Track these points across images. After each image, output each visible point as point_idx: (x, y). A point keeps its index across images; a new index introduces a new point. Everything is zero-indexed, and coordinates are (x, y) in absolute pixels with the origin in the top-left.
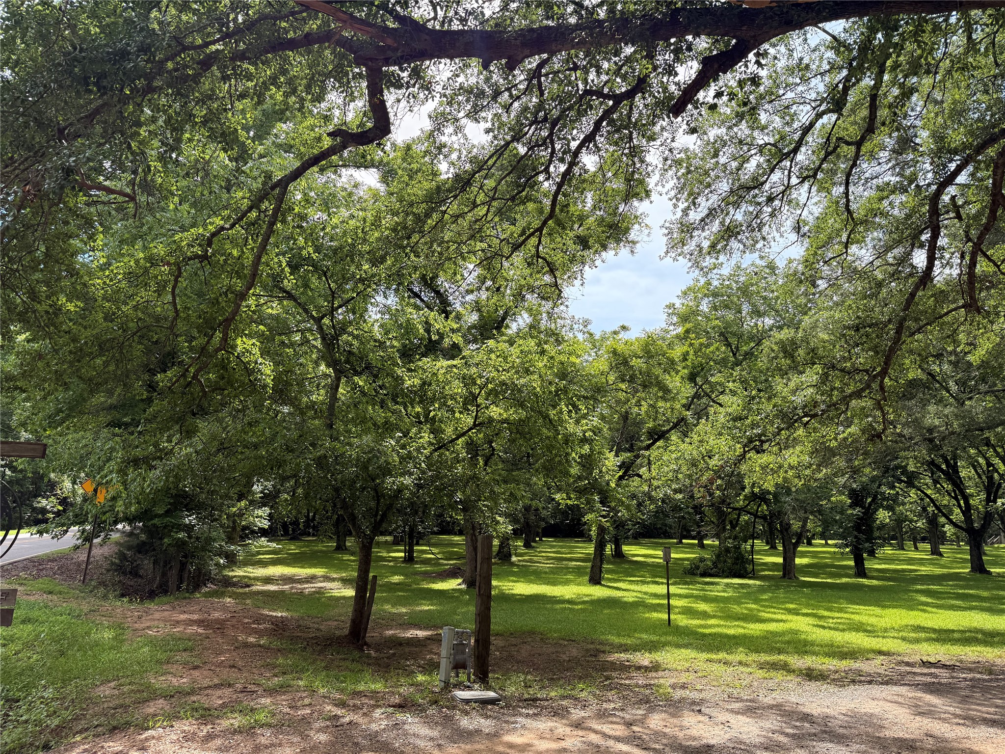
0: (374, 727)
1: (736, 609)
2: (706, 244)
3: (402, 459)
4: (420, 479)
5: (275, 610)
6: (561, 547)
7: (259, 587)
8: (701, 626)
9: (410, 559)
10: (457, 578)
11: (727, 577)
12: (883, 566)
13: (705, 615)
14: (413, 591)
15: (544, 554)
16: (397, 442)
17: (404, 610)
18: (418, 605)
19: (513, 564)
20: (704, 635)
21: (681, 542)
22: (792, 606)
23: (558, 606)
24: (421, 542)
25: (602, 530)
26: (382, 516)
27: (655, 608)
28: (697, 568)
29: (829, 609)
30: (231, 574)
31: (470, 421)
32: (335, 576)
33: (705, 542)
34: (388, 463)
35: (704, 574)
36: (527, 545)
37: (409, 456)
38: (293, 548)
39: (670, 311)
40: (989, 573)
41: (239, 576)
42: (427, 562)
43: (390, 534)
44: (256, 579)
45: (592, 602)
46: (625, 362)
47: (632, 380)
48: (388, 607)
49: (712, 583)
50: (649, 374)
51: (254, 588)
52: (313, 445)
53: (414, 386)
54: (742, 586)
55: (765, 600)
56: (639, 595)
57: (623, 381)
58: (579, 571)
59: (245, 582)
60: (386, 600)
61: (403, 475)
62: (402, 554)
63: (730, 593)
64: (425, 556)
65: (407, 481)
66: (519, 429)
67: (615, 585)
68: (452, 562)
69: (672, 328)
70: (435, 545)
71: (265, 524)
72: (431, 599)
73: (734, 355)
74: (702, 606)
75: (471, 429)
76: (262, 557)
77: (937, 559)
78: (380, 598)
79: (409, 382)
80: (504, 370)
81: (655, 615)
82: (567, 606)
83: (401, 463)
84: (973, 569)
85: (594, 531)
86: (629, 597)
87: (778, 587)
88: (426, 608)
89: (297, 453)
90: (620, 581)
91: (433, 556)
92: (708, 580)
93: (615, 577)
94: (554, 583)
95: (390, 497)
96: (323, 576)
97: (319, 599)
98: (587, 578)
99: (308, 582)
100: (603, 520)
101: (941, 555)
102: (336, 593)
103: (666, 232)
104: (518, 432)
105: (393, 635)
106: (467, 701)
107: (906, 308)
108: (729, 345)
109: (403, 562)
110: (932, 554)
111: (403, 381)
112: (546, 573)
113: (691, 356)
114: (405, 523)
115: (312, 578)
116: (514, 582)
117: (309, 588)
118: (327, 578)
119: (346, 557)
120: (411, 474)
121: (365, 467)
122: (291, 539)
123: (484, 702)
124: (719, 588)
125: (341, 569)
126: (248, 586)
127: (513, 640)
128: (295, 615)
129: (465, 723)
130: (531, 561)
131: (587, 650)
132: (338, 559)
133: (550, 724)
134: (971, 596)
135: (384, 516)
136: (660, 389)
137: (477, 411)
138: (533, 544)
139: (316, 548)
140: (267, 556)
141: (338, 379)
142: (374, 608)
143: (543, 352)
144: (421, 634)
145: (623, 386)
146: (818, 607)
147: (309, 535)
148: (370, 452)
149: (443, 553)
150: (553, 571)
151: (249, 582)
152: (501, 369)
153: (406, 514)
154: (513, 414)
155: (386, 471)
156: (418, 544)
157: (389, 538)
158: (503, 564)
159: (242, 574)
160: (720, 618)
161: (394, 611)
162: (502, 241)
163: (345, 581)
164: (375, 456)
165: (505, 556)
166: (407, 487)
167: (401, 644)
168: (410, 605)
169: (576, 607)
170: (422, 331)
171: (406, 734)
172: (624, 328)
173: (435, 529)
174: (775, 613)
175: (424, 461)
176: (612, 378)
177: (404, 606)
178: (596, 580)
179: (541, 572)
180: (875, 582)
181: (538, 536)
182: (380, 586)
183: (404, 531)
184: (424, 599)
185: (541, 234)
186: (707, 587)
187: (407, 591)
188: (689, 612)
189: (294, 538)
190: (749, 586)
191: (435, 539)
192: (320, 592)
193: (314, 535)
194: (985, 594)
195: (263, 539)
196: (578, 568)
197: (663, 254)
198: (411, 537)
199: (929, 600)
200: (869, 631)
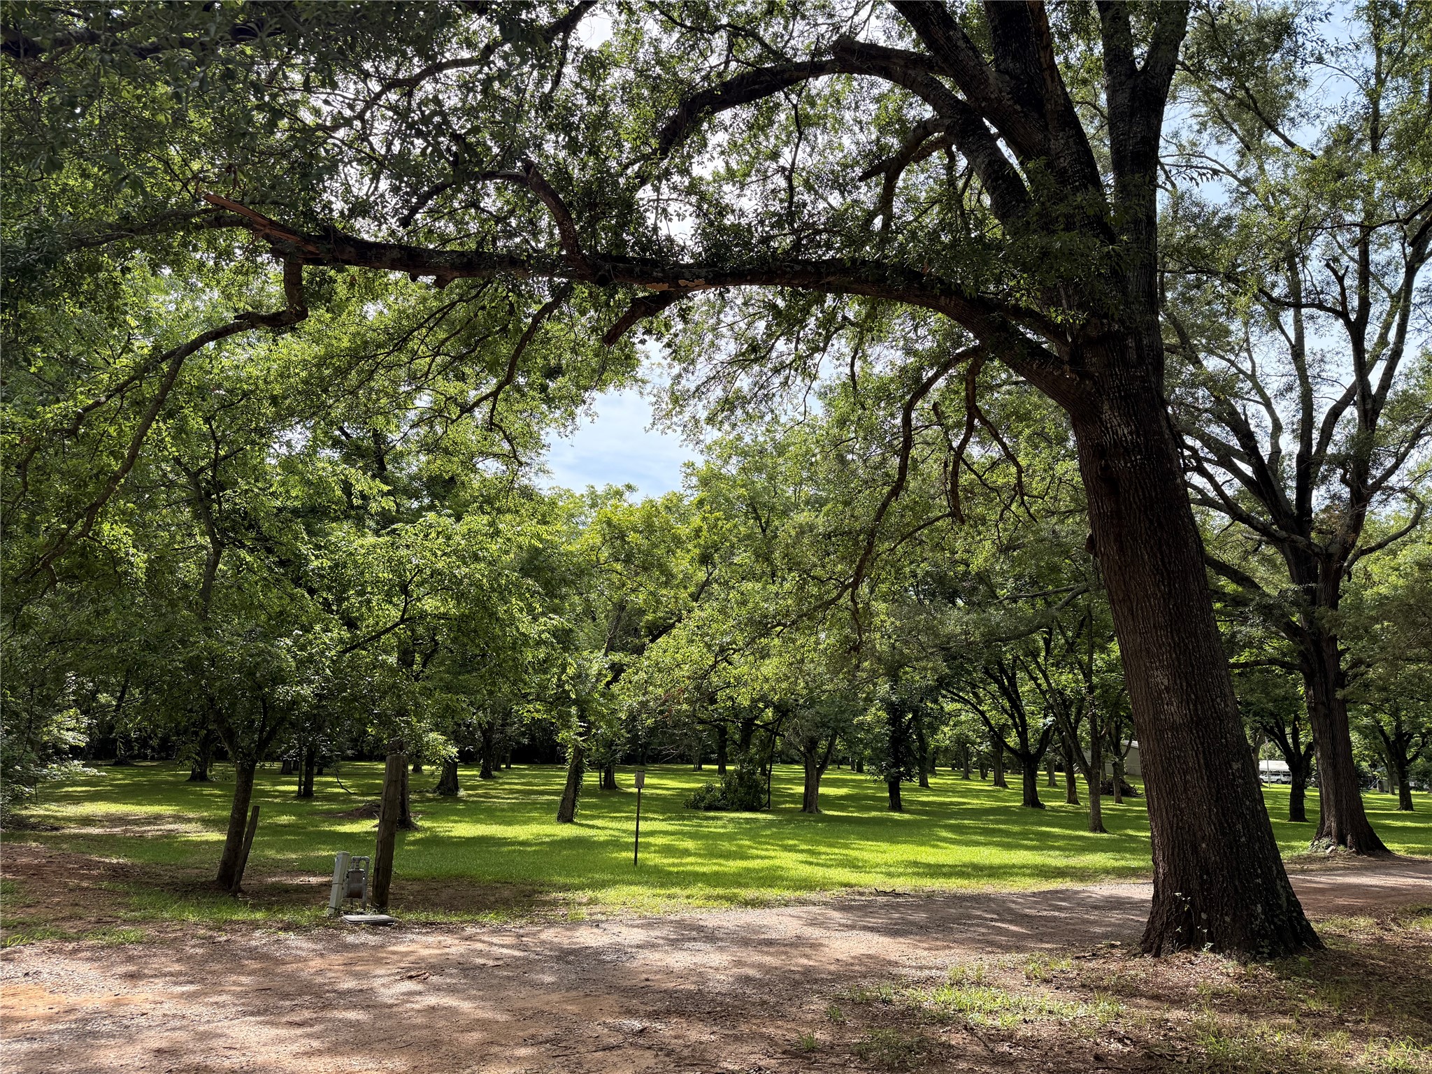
0: (253, 943)
1: (725, 845)
2: (703, 415)
3: (301, 663)
4: (323, 688)
5: (107, 856)
6: (535, 776)
7: (74, 830)
8: (674, 865)
9: (306, 793)
10: (374, 818)
11: (737, 810)
12: (931, 799)
13: (687, 853)
14: (308, 834)
15: (506, 787)
16: (295, 642)
17: (294, 856)
18: (313, 850)
19: (459, 800)
20: (670, 873)
21: (700, 769)
22: (791, 842)
23: (505, 849)
24: (325, 770)
25: (579, 752)
26: (269, 733)
27: (625, 847)
28: (703, 799)
29: (831, 845)
30: (24, 812)
31: (395, 614)
32: (191, 815)
33: (728, 768)
34: (281, 669)
35: (708, 809)
36: (486, 775)
37: (310, 659)
38: (121, 777)
39: (689, 471)
40: (1042, 807)
41: (39, 816)
42: (333, 798)
43: (277, 759)
44: (69, 819)
45: (552, 843)
46: (622, 537)
47: (628, 560)
48: (271, 853)
49: (713, 818)
50: (648, 553)
51: (67, 831)
52: (183, 642)
53: (323, 568)
54: (747, 821)
55: (766, 836)
56: (616, 833)
57: (617, 560)
58: (548, 807)
59: (53, 825)
60: (269, 845)
61: (300, 683)
62: (296, 788)
63: (730, 829)
64: (329, 790)
65: (306, 691)
66: (460, 625)
67: (590, 823)
68: (369, 798)
69: (689, 492)
70: (346, 776)
71: (81, 740)
72: (333, 843)
73: (764, 531)
74: (689, 844)
75: (397, 625)
76: (70, 789)
77: (999, 791)
78: (260, 843)
79: (315, 563)
80: (445, 554)
81: (624, 854)
82: (518, 848)
83: (298, 669)
84: (1026, 803)
85: (570, 753)
86: (601, 836)
87: (789, 822)
88: (326, 854)
89: (161, 653)
90: (598, 817)
91: (342, 791)
92: (712, 814)
93: (594, 813)
94: (509, 823)
95: (281, 709)
96: (173, 816)
97: (169, 844)
98: (555, 815)
99: (149, 824)
100: (580, 739)
101: (1004, 785)
102: (194, 837)
103: (654, 400)
104: (459, 630)
105: (277, 882)
106: (357, 923)
107: (878, 518)
108: (758, 518)
109: (296, 798)
110: (996, 784)
111: (308, 561)
112: (503, 810)
113: (704, 533)
114: (303, 742)
115: (157, 819)
116: (456, 822)
117: (152, 831)
118: (177, 819)
119: (207, 791)
120: (310, 682)
121: (251, 674)
122: (116, 764)
123: (376, 924)
124: (720, 823)
125: (200, 807)
126: (57, 829)
127: (434, 885)
128: (138, 862)
129: (350, 939)
130: (486, 796)
131: (523, 891)
132: (194, 793)
133: (441, 938)
134: (1000, 830)
135: (273, 732)
136: (662, 573)
137: (407, 604)
138: (495, 773)
139: (159, 778)
140: (79, 789)
141: (218, 554)
142: (251, 853)
143: (497, 533)
144: (314, 880)
145: (619, 567)
146: (819, 843)
147: (145, 758)
148: (259, 655)
149: (357, 786)
150: (513, 808)
151: (57, 824)
152: (439, 553)
153: (304, 730)
154: (452, 608)
155: (279, 678)
156: (320, 773)
157: (277, 765)
158: (445, 800)
159: (42, 812)
160: (700, 855)
161: (279, 856)
162: (448, 399)
163: (207, 823)
164: (265, 660)
165: (449, 789)
166: (305, 699)
167: (287, 891)
168: (303, 850)
169: (529, 849)
170: (339, 493)
171: (288, 948)
172: (629, 487)
173: (349, 752)
174: (767, 850)
175: (329, 667)
176: (605, 554)
177: (295, 851)
178: (566, 816)
179: (495, 810)
180: (907, 816)
181: (503, 762)
182: (261, 828)
183: (299, 755)
184: (324, 843)
185: (496, 399)
186: (705, 823)
187: (299, 834)
188: (668, 850)
189: (120, 763)
190: (756, 820)
191: (347, 766)
192: (169, 835)
193: (153, 759)
194: (1016, 828)
195: (76, 762)
196: (549, 803)
197: (649, 426)
198: (310, 763)
199: (950, 835)
200: (858, 867)
